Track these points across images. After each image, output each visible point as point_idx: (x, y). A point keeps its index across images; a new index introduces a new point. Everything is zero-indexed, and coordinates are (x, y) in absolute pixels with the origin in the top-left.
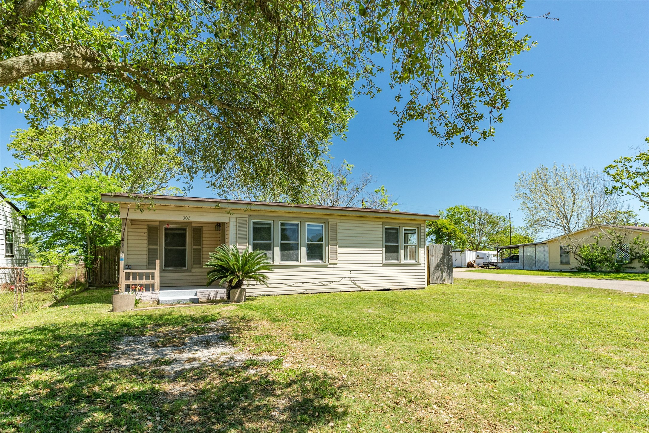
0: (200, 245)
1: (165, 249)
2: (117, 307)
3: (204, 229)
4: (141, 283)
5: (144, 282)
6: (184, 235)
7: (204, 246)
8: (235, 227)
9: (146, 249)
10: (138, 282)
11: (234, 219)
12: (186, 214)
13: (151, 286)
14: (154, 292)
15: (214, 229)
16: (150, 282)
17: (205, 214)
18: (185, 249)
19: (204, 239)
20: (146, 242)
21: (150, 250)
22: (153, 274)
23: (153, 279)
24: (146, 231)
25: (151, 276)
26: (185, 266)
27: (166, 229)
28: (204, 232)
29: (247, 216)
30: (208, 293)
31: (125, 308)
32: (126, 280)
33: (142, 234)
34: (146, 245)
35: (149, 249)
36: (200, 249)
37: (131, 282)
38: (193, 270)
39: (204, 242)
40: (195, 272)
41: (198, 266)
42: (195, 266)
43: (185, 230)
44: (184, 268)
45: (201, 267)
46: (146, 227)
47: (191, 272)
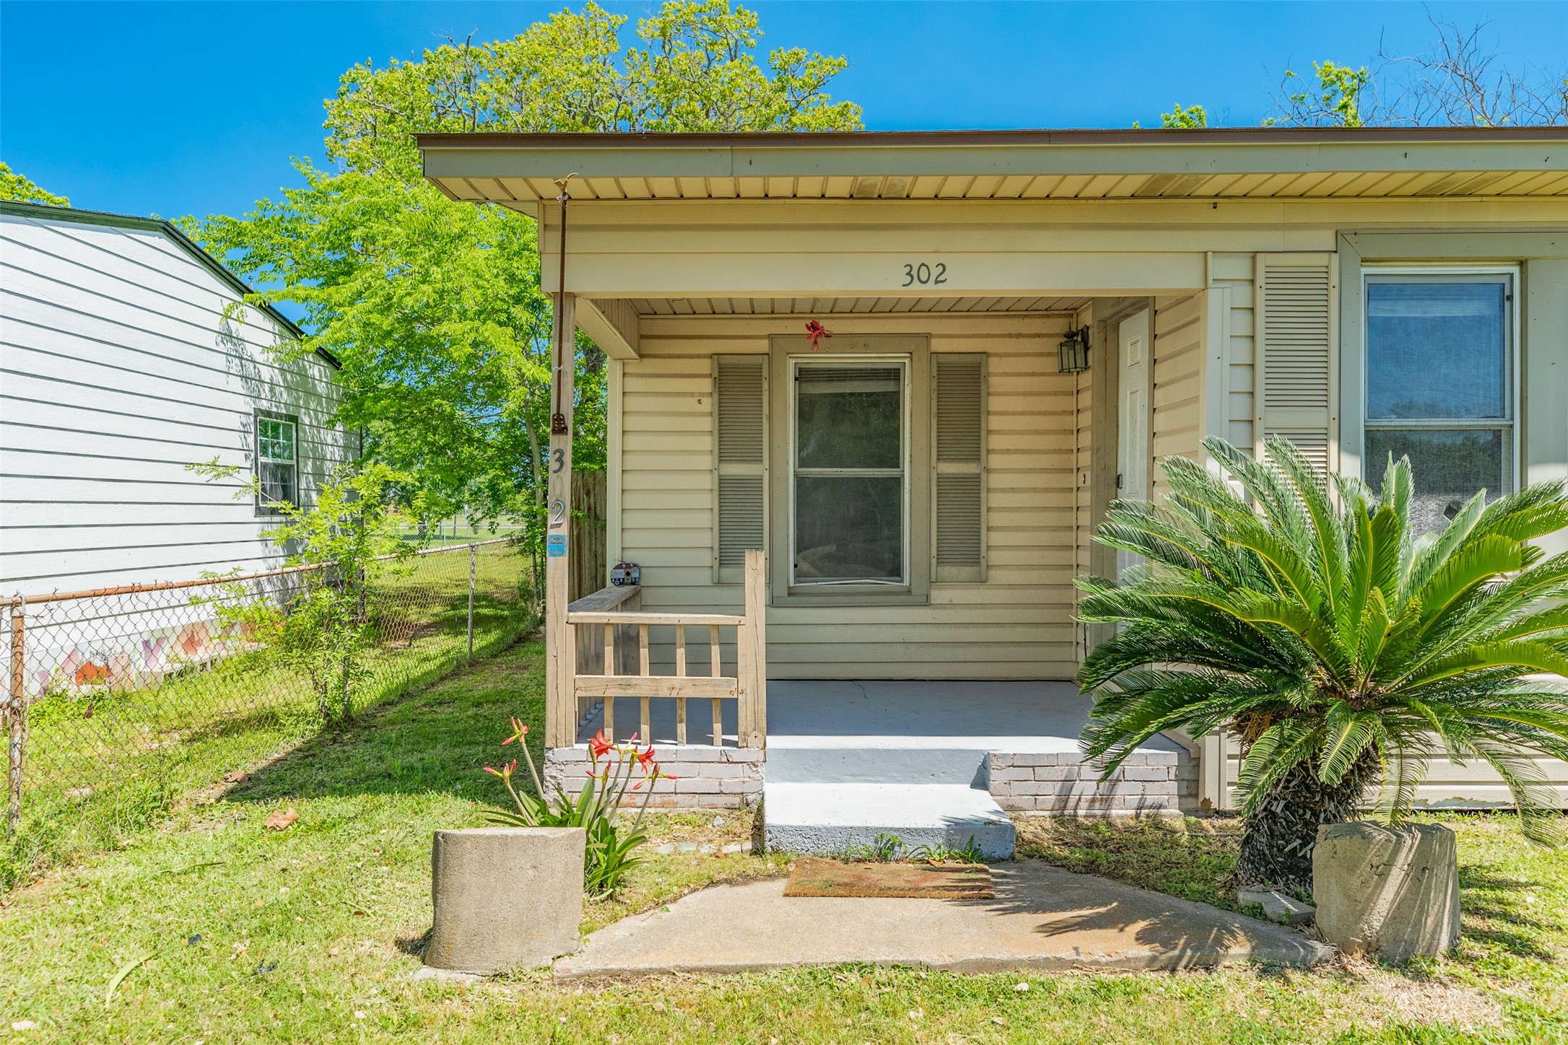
0: (975, 456)
1: (800, 480)
2: (459, 939)
3: (995, 365)
4: (664, 693)
5: (680, 684)
6: (891, 403)
7: (995, 461)
8: (1241, 324)
9: (708, 482)
10: (645, 684)
11: (1239, 268)
12: (919, 248)
13: (716, 712)
14: (735, 754)
15: (1052, 364)
16: (713, 686)
17: (1042, 240)
18: (898, 481)
19: (995, 423)
20: (707, 443)
21: (725, 486)
22: (728, 640)
23: (730, 667)
24: (706, 385)
25: (715, 651)
26: (896, 572)
27: (804, 375)
28: (996, 383)
29: (1326, 240)
30: (1059, 773)
31: (507, 952)
32: (579, 671)
33: (689, 404)
34: (707, 462)
35: (722, 481)
36: (976, 480)
37: (608, 683)
38: (938, 596)
39: (996, 442)
40: (952, 605)
41: (967, 571)
42: (948, 571)
43: (894, 374)
44: (892, 584)
45: (982, 581)
46: (705, 366)
47: (926, 603)
